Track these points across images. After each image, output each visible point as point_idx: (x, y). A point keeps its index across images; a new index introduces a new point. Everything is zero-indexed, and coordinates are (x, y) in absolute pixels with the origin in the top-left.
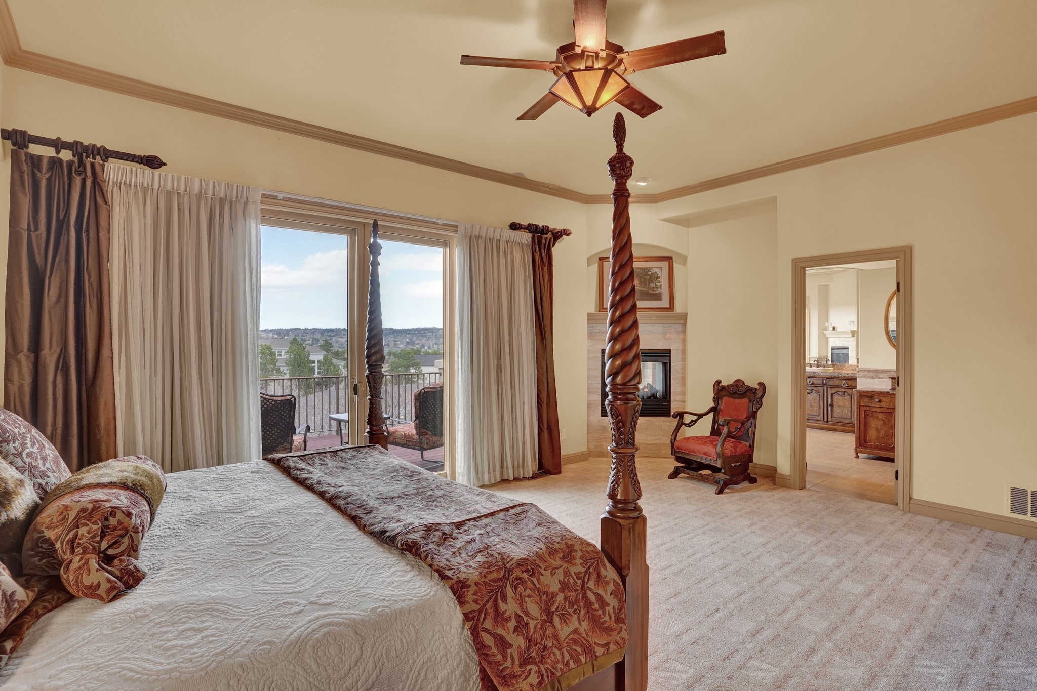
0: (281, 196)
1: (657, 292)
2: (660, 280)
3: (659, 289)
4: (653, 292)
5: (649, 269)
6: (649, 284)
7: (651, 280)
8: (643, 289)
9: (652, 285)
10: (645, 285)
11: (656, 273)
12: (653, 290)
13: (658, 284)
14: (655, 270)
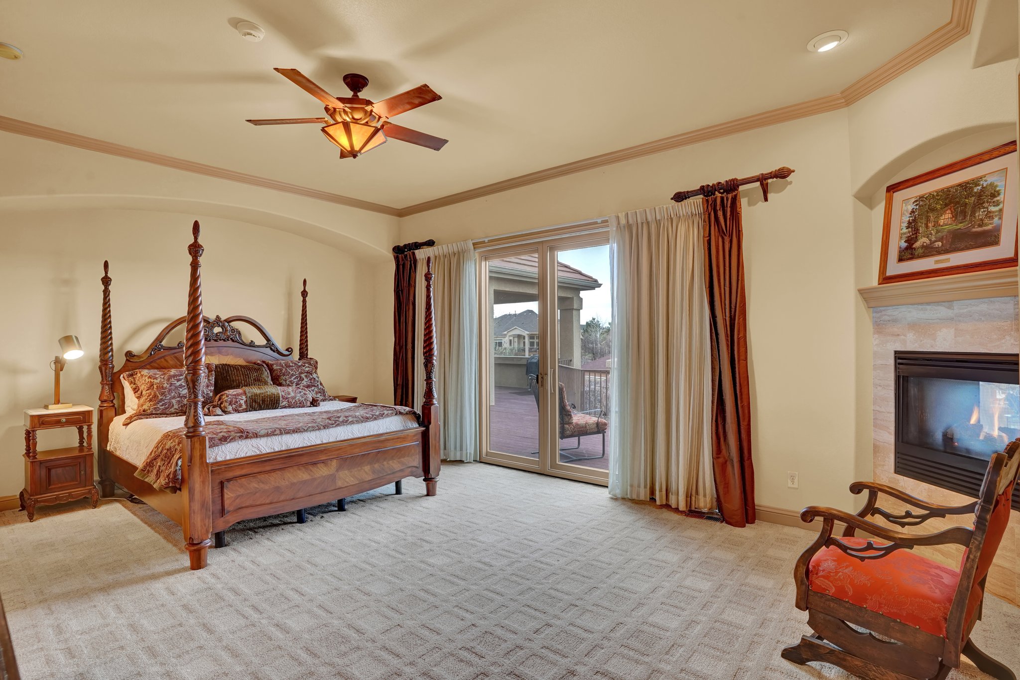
0: (486, 240)
1: (990, 227)
2: (1000, 198)
3: (996, 220)
4: (979, 229)
5: (975, 182)
6: (973, 213)
7: (979, 204)
8: (960, 226)
9: (980, 214)
10: (965, 217)
11: (991, 184)
12: (980, 226)
13: (992, 209)
14: (990, 180)
